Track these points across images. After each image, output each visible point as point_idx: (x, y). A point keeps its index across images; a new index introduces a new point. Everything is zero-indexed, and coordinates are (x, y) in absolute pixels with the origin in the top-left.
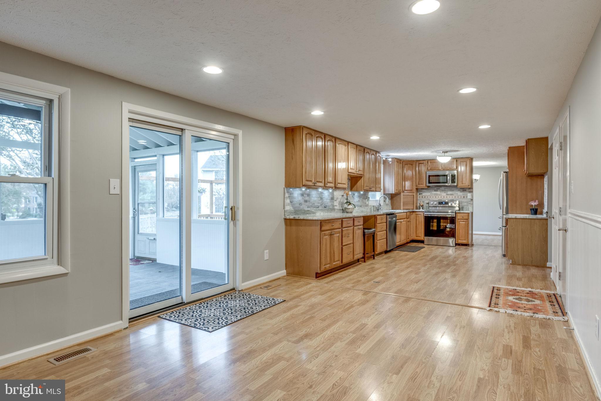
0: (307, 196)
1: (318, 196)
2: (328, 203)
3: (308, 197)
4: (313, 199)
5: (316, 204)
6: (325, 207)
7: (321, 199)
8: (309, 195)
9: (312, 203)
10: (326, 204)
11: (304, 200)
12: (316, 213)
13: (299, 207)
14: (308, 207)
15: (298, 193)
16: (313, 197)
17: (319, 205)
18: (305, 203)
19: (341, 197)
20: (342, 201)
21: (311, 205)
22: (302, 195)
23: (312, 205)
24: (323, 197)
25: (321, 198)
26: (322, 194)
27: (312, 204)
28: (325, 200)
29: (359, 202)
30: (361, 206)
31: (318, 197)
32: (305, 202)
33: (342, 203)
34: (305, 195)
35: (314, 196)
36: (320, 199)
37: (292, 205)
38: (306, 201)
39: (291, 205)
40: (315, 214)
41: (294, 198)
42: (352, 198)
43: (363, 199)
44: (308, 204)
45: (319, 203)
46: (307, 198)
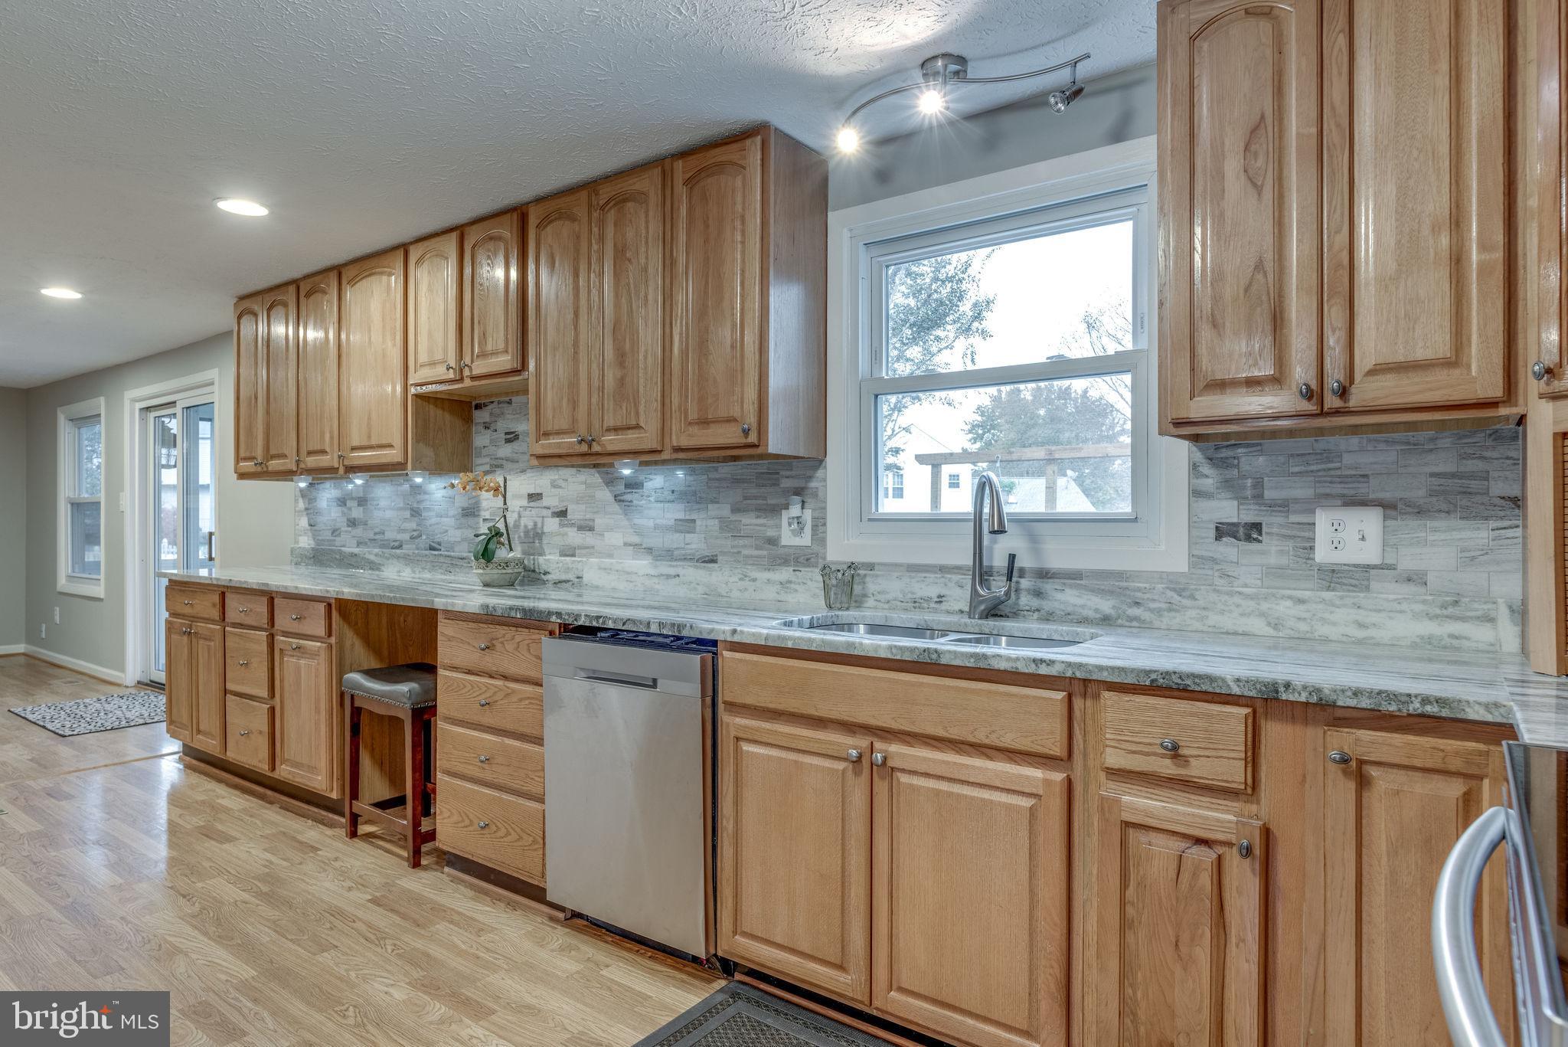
0: (356, 504)
1: (401, 505)
2: (447, 531)
3: (361, 508)
4: (377, 514)
5: (390, 535)
6: (432, 548)
7: (412, 515)
8: (362, 501)
9: (377, 530)
10: (438, 538)
11: (348, 520)
12: (382, 568)
13: (331, 540)
14: (359, 544)
15: (329, 496)
16: (379, 509)
17: (406, 536)
18: (350, 529)
19: (525, 502)
20: (530, 525)
21: (371, 536)
22: (342, 502)
23: (377, 537)
24: (426, 504)
25: (412, 509)
26: (419, 497)
27: (375, 534)
28: (434, 520)
29: (692, 531)
30: (713, 561)
31: (401, 509)
32: (348, 526)
33: (527, 532)
34: (349, 503)
35: (383, 503)
36: (407, 514)
37: (313, 535)
38: (353, 523)
39: (310, 534)
40: (378, 569)
41: (318, 513)
42: (616, 507)
43: (735, 510)
44: (358, 531)
45: (401, 531)
46: (357, 513)
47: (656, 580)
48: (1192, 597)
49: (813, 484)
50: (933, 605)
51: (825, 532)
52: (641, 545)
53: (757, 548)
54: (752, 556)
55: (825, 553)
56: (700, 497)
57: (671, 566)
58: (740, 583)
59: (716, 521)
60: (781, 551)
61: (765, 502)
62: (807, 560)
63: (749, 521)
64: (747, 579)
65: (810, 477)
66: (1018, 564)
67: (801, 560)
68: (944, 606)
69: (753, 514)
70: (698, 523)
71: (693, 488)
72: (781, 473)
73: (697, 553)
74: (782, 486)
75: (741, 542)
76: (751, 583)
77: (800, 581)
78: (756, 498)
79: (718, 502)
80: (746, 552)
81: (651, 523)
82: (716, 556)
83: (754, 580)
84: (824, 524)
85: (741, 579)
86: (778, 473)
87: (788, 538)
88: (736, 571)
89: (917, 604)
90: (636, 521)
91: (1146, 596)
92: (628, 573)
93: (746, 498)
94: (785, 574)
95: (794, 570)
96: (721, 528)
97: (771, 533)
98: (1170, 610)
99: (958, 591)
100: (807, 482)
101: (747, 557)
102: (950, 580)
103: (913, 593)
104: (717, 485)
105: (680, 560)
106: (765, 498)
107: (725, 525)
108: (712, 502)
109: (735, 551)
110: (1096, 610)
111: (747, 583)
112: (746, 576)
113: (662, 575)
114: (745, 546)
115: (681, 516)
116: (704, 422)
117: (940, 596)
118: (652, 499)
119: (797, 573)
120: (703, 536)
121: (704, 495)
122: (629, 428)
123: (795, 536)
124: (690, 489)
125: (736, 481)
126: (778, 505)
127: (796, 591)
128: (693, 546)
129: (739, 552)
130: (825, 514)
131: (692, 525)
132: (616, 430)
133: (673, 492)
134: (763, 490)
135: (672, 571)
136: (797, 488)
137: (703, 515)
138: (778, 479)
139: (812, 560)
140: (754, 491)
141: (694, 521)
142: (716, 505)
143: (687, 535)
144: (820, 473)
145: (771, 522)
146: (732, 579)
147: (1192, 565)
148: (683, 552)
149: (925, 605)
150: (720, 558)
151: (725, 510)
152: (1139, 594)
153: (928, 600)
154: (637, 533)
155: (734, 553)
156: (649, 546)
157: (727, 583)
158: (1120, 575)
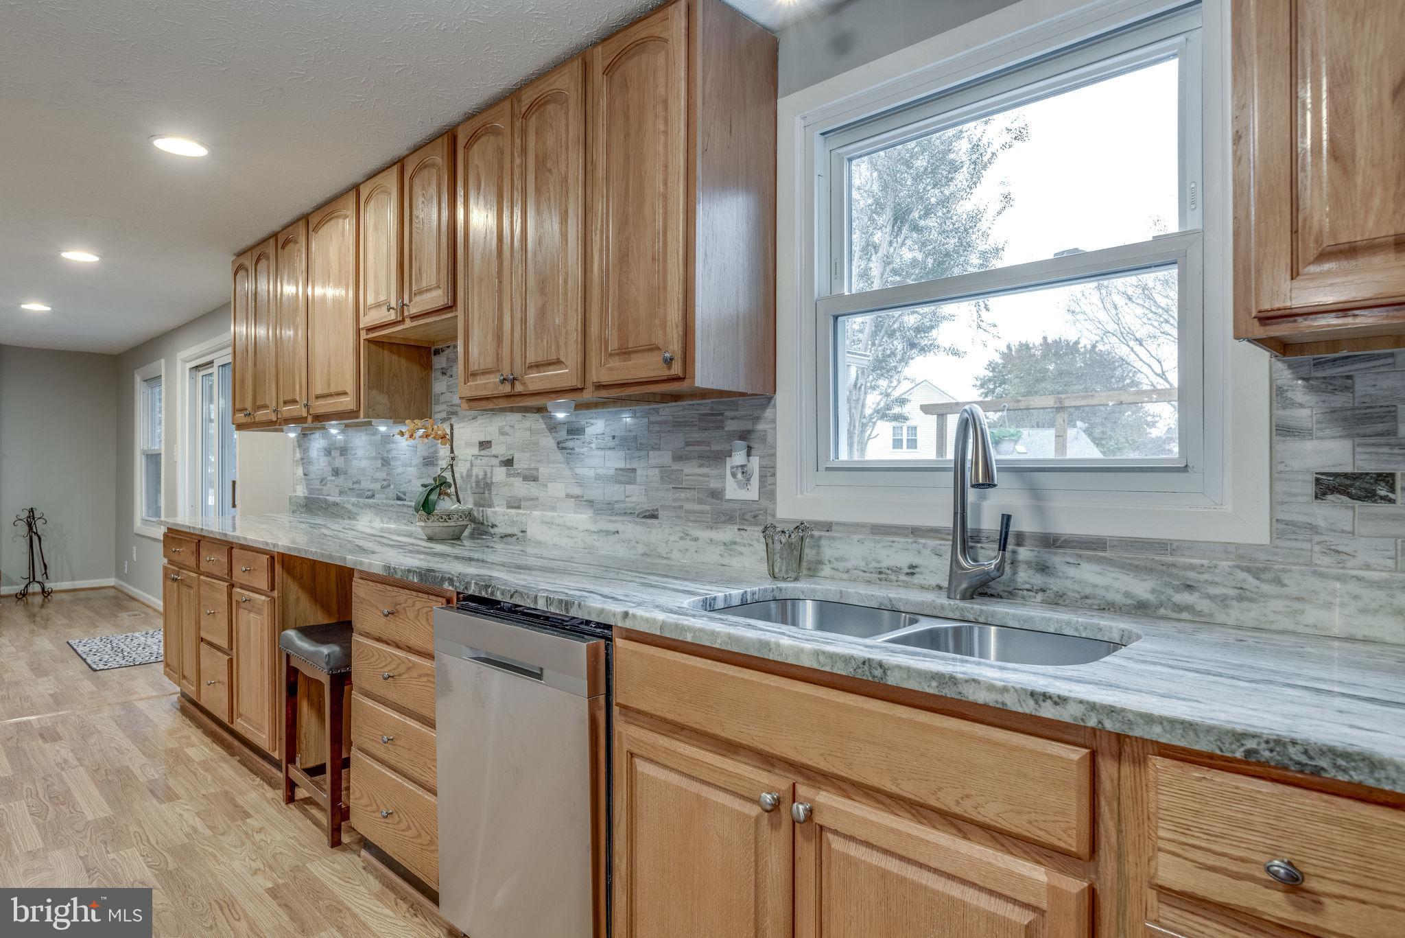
0: (338, 454)
1: (374, 454)
2: (410, 481)
3: (343, 458)
4: (355, 463)
5: (366, 484)
6: (399, 498)
7: (383, 465)
8: (344, 451)
9: (355, 479)
10: (404, 487)
11: (333, 469)
12: (358, 518)
13: (318, 489)
14: (341, 493)
15: (318, 446)
16: (356, 459)
17: (377, 486)
18: (334, 478)
19: (476, 451)
20: (481, 476)
21: (350, 485)
22: (328, 452)
23: (355, 486)
24: (394, 454)
25: (382, 459)
26: (388, 446)
27: (353, 483)
28: (400, 470)
29: (632, 482)
30: (654, 516)
31: (375, 458)
32: (333, 475)
33: (478, 483)
34: (333, 453)
35: (360, 453)
36: (379, 463)
37: (307, 484)
38: (336, 472)
39: (304, 483)
40: (354, 519)
41: (310, 463)
42: (559, 456)
43: (678, 458)
44: (340, 480)
45: (374, 480)
46: (339, 462)
47: (595, 536)
48: (1278, 582)
49: (761, 426)
50: (903, 577)
51: (774, 484)
52: (582, 497)
53: (701, 502)
54: (695, 512)
55: (774, 510)
56: (641, 444)
57: (610, 521)
58: (682, 542)
59: (657, 471)
60: (726, 506)
61: (709, 448)
62: (755, 517)
63: (692, 470)
64: (688, 538)
65: (758, 418)
66: (1013, 528)
67: (748, 516)
68: (917, 580)
69: (695, 462)
70: (639, 472)
71: (634, 433)
72: (726, 414)
73: (638, 507)
74: (726, 429)
75: (683, 495)
76: (693, 543)
77: (746, 542)
78: (699, 443)
79: (659, 449)
80: (688, 506)
81: (591, 473)
82: (657, 510)
83: (696, 539)
84: (774, 475)
85: (681, 538)
86: (722, 414)
87: (733, 491)
88: (677, 529)
89: (883, 576)
90: (578, 471)
91: (1205, 577)
92: (569, 528)
93: (688, 444)
94: (728, 533)
95: (739, 529)
96: (662, 478)
97: (714, 484)
98: (1240, 599)
99: (935, 561)
100: (753, 424)
101: (688, 512)
102: (924, 545)
103: (879, 562)
104: (658, 429)
105: (621, 514)
106: (708, 444)
107: (668, 476)
108: (653, 449)
109: (677, 504)
110: (1127, 595)
111: (687, 543)
112: (687, 535)
113: (602, 531)
114: (687, 500)
115: (621, 465)
116: (625, 353)
117: (912, 567)
118: (593, 446)
119: (742, 532)
120: (644, 487)
121: (644, 441)
122: (550, 364)
123: (740, 488)
124: (631, 434)
125: (678, 424)
126: (721, 452)
127: (741, 554)
128: (633, 499)
129: (681, 507)
130: (775, 462)
131: (632, 475)
132: (538, 366)
133: (614, 437)
134: (706, 434)
135: (612, 527)
136: (743, 431)
137: (643, 464)
138: (722, 422)
139: (761, 517)
140: (696, 436)
141: (634, 470)
142: (657, 453)
143: (628, 487)
144: (768, 413)
145: (714, 472)
146: (672, 538)
147: (1276, 534)
148: (624, 505)
149: (893, 577)
150: (661, 513)
151: (665, 458)
152: (1192, 575)
153: (897, 570)
154: (580, 485)
155: (675, 508)
156: (590, 498)
157: (667, 543)
158: (1162, 546)
